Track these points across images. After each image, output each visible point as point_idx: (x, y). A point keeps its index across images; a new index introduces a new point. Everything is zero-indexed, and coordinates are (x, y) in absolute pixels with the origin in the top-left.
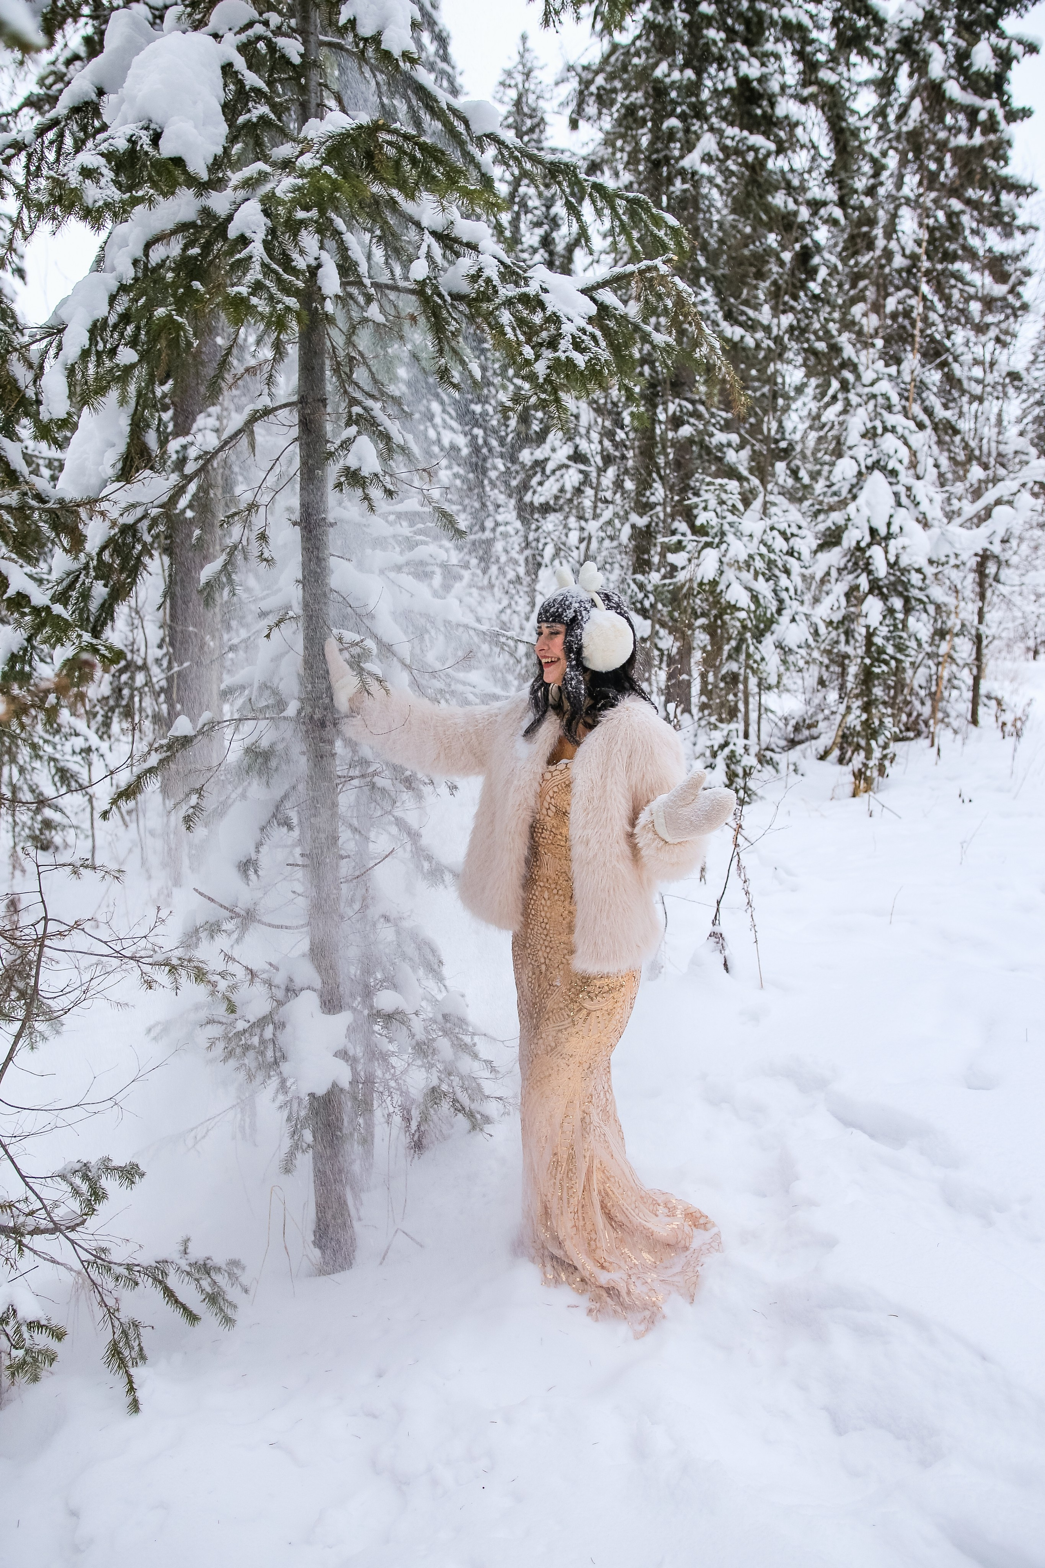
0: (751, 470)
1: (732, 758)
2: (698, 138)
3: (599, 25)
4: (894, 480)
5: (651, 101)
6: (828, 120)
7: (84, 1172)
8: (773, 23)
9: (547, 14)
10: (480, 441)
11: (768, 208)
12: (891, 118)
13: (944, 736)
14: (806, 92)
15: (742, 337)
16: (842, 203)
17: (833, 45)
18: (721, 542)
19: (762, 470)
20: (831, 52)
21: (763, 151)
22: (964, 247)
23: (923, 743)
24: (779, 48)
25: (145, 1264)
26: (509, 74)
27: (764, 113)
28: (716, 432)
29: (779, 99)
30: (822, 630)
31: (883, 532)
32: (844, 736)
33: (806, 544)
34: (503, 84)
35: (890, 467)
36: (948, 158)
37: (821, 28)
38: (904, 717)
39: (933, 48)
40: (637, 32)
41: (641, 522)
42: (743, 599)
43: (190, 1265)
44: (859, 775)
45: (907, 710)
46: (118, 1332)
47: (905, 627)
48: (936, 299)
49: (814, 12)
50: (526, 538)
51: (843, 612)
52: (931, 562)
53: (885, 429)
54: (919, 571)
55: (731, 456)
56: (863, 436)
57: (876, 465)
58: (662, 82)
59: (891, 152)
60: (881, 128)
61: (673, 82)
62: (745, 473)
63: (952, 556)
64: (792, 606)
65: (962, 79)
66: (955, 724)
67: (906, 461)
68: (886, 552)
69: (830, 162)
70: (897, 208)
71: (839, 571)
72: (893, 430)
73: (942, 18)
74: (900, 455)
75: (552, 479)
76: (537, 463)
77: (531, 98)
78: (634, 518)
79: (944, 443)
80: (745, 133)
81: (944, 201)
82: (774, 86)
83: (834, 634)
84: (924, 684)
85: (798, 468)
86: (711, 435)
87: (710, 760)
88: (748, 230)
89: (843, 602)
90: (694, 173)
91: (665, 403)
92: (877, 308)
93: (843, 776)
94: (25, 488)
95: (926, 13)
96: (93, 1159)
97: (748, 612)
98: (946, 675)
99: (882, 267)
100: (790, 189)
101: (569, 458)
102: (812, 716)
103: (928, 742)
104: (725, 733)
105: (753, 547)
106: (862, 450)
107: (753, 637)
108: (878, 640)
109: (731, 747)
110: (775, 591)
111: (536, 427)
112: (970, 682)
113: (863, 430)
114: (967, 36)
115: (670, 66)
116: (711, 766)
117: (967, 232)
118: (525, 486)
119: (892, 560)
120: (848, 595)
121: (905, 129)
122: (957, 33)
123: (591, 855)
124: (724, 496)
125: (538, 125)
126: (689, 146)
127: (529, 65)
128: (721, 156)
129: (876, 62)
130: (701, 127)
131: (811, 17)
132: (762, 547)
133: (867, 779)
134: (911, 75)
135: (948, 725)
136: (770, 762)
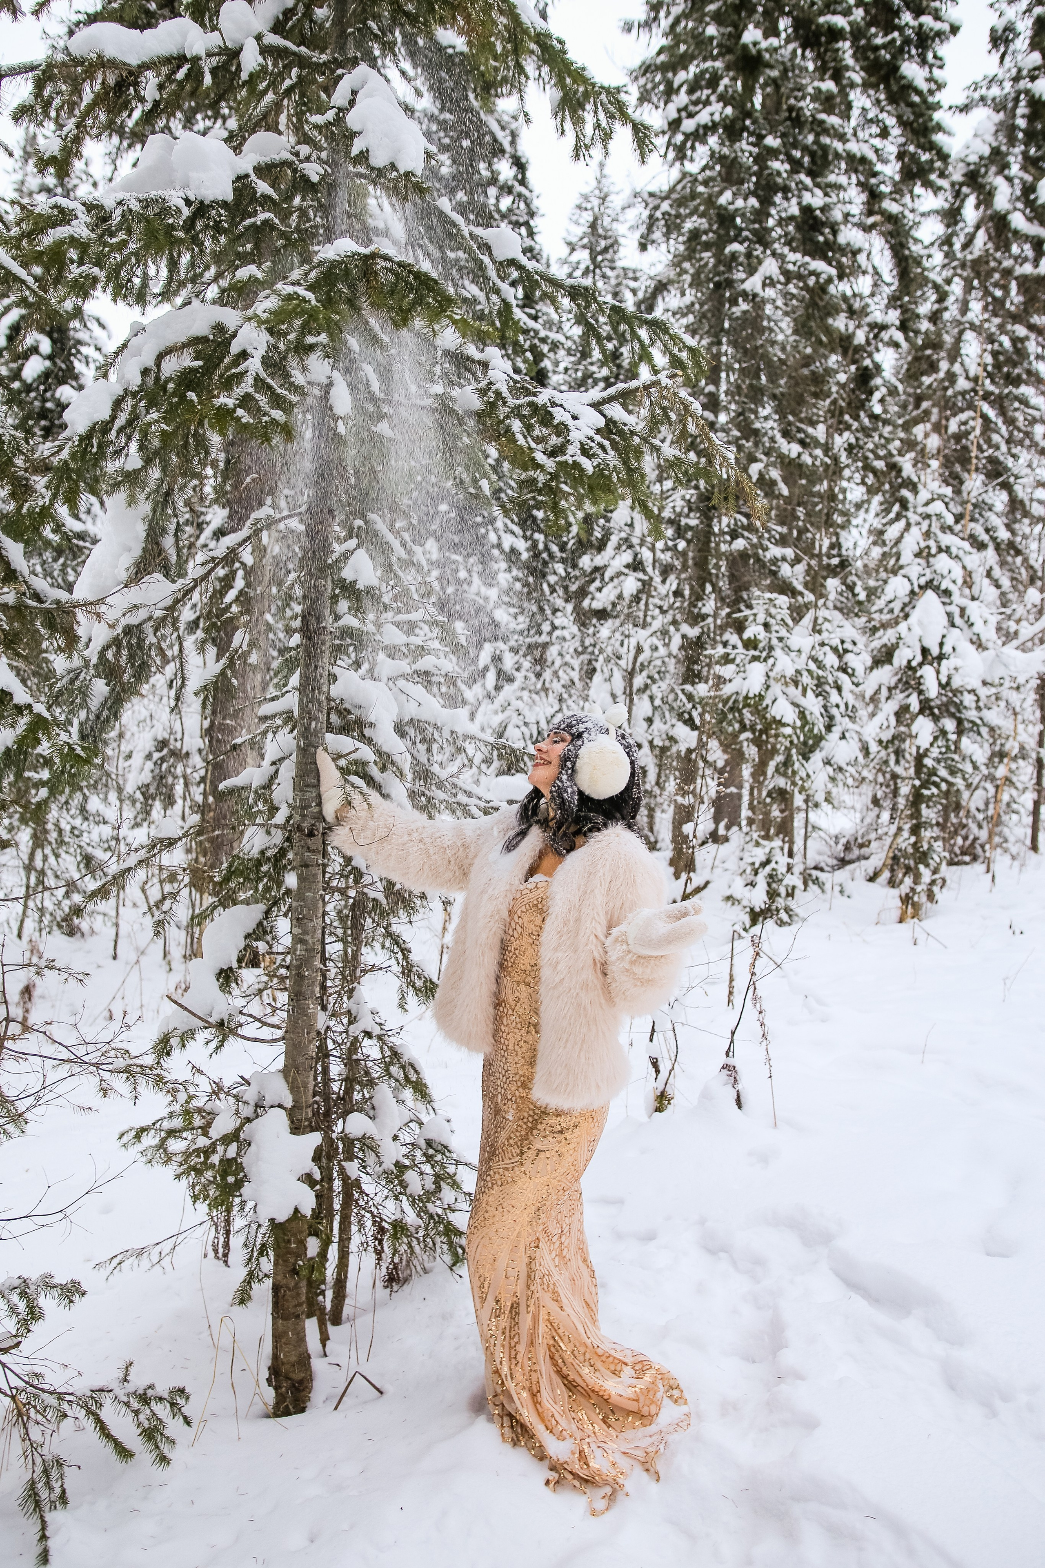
0: (806, 585)
1: (772, 878)
2: (760, 262)
3: (671, 155)
4: (947, 600)
5: (715, 227)
6: (892, 248)
7: (23, 1289)
8: (837, 156)
9: (577, 149)
10: (541, 546)
11: (828, 330)
12: (957, 246)
13: (1001, 862)
14: (870, 220)
15: (799, 455)
16: (903, 327)
17: (897, 178)
18: (769, 656)
19: (815, 584)
20: (895, 184)
21: (824, 277)
22: (1029, 372)
23: (979, 868)
24: (843, 180)
25: (79, 1394)
26: (586, 198)
27: (826, 241)
28: (770, 546)
29: (842, 227)
30: (874, 748)
31: (935, 651)
32: (895, 858)
33: (859, 661)
34: (579, 207)
35: (943, 587)
36: (1014, 285)
37: (885, 162)
38: (959, 841)
39: (999, 182)
40: (704, 162)
41: (693, 632)
42: (790, 715)
43: (128, 1395)
44: (906, 900)
45: (963, 832)
46: (39, 1469)
47: (957, 749)
48: (1000, 422)
49: (879, 146)
50: (582, 642)
51: (892, 731)
52: (985, 683)
53: (940, 550)
54: (972, 691)
55: (785, 570)
56: (918, 555)
57: (929, 585)
58: (726, 209)
59: (956, 279)
60: (947, 256)
61: (737, 210)
62: (800, 588)
63: (1008, 679)
64: (842, 723)
65: (1028, 211)
66: (1014, 850)
67: (960, 581)
68: (938, 672)
69: (893, 288)
70: (961, 333)
71: (890, 689)
72: (948, 550)
73: (1008, 154)
74: (953, 576)
75: (610, 585)
76: (596, 569)
77: (607, 221)
78: (685, 628)
79: (1007, 563)
80: (807, 259)
81: (1009, 327)
82: (837, 215)
83: (883, 753)
84: (982, 807)
85: (855, 584)
86: (765, 549)
87: (750, 877)
88: (809, 350)
89: (893, 721)
90: (755, 295)
91: (719, 517)
92: (938, 428)
93: (891, 898)
94: (23, 588)
95: (993, 149)
96: (34, 1274)
97: (794, 728)
98: (1005, 797)
99: (946, 389)
100: (852, 313)
101: (627, 566)
102: (863, 836)
103: (984, 867)
104: (767, 850)
105: (801, 663)
106: (915, 569)
107: (799, 753)
108: (928, 762)
109: (773, 865)
110: (825, 707)
111: (598, 534)
112: (1030, 806)
113: (916, 549)
114: (1033, 171)
115: (734, 194)
116: (752, 884)
117: (1032, 358)
118: (582, 593)
119: (944, 680)
120: (897, 714)
121: (969, 257)
122: (1024, 168)
123: (557, 980)
124: (773, 611)
125: (612, 246)
126: (751, 271)
127: (605, 190)
128: (782, 279)
129: (941, 195)
130: (764, 252)
131: (877, 151)
132: (811, 663)
133: (914, 905)
134: (977, 207)
135: (1006, 851)
136: (816, 881)
